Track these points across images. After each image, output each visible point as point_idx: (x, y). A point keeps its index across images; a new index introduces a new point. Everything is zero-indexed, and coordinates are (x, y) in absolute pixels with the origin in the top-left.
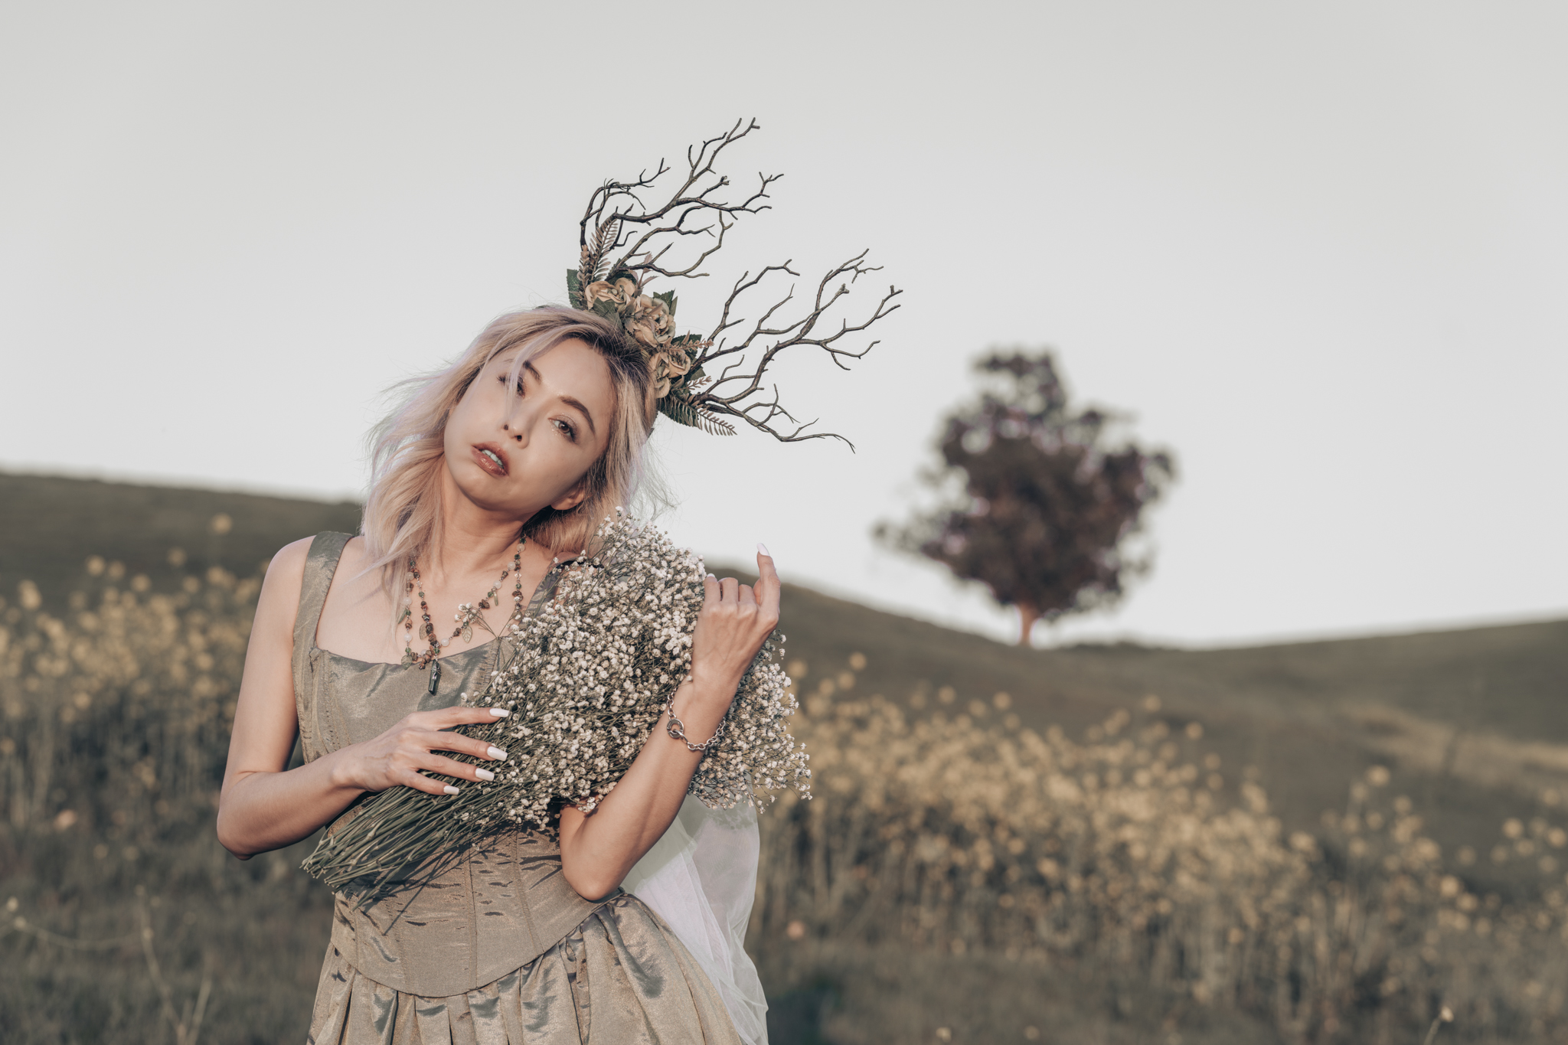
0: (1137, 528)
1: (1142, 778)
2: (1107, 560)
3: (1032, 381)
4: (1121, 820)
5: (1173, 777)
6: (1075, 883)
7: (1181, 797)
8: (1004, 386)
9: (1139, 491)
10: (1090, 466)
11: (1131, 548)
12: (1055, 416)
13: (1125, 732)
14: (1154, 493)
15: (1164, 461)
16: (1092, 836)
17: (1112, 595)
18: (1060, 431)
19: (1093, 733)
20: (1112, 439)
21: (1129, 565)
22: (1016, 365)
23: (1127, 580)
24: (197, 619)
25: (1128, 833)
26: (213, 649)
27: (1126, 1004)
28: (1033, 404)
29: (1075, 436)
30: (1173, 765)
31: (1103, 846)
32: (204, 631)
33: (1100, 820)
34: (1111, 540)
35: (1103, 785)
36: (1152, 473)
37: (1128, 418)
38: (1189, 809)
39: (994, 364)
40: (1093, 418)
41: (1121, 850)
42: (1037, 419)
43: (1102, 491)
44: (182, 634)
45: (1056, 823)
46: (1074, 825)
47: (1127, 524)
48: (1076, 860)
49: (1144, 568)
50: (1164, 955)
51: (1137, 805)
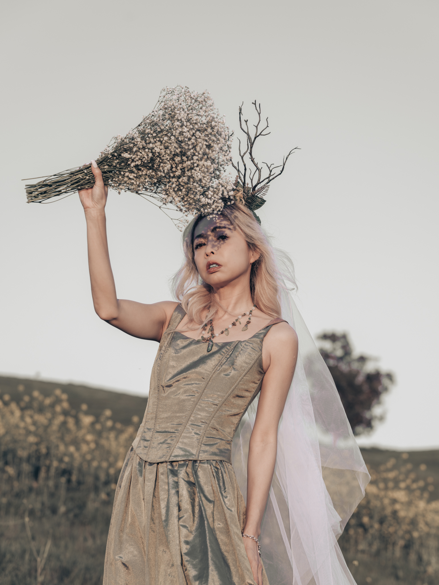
0: (379, 403)
1: (402, 485)
2: (367, 415)
3: (339, 344)
4: (394, 501)
5: (415, 486)
6: (376, 526)
7: (418, 493)
8: (327, 345)
9: (380, 388)
10: (360, 379)
11: (377, 411)
12: (348, 358)
13: (394, 467)
14: (386, 389)
15: (390, 376)
16: (383, 508)
17: (369, 429)
18: (349, 363)
19: (382, 468)
20: (370, 367)
21: (376, 417)
22: (332, 337)
23: (375, 423)
24: (29, 412)
25: (397, 507)
26: (34, 423)
27: (401, 574)
28: (339, 353)
29: (355, 366)
30: (414, 481)
31: (388, 511)
32: (31, 417)
33: (386, 501)
34: (369, 407)
35: (386, 488)
36: (385, 381)
37: (376, 359)
38: (421, 498)
39: (325, 337)
40: (362, 359)
41: (395, 513)
42: (341, 359)
43: (366, 388)
44: (22, 418)
45: (368, 502)
46: (375, 503)
47: (375, 401)
48: (376, 517)
49: (382, 418)
50: (413, 557)
51: (401, 495)
